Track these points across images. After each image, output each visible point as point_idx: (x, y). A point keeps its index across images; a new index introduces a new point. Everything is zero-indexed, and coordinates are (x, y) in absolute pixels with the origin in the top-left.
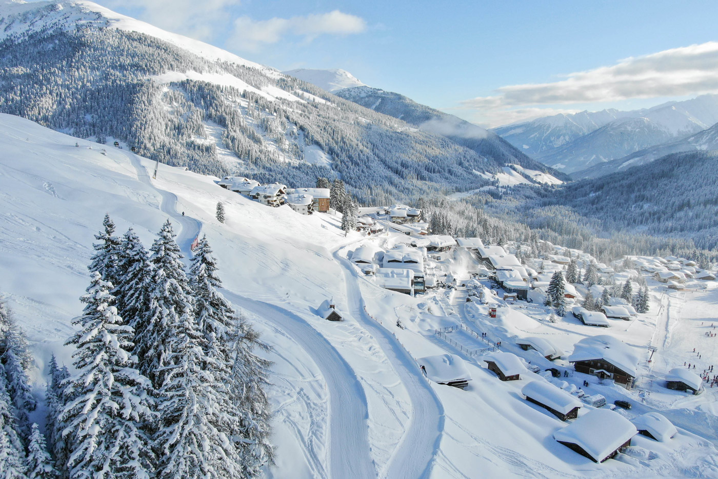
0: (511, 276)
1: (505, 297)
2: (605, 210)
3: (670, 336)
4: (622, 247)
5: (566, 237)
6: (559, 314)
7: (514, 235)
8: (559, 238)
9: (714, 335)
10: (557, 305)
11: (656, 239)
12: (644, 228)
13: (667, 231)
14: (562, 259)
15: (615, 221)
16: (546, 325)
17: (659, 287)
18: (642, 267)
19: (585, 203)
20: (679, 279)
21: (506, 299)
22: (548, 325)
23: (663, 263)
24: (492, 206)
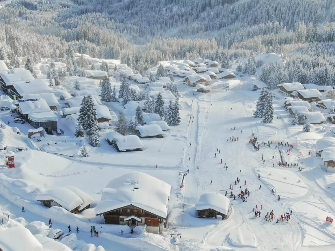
0: (36, 107)
1: (30, 134)
2: (139, 14)
3: (200, 149)
4: (156, 54)
5: (103, 47)
6: (92, 144)
7: (48, 50)
8: (97, 49)
9: (237, 139)
10: (89, 134)
11: (185, 41)
12: (175, 30)
13: (195, 32)
14: (99, 74)
15: (149, 26)
16: (78, 161)
17: (189, 92)
18: (174, 73)
19: (121, 9)
20: (205, 81)
21: (32, 137)
22: (80, 161)
23: (192, 66)
24: (26, 18)
